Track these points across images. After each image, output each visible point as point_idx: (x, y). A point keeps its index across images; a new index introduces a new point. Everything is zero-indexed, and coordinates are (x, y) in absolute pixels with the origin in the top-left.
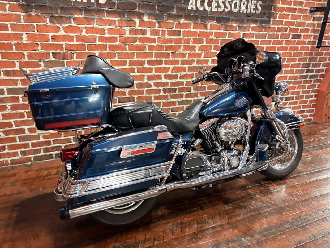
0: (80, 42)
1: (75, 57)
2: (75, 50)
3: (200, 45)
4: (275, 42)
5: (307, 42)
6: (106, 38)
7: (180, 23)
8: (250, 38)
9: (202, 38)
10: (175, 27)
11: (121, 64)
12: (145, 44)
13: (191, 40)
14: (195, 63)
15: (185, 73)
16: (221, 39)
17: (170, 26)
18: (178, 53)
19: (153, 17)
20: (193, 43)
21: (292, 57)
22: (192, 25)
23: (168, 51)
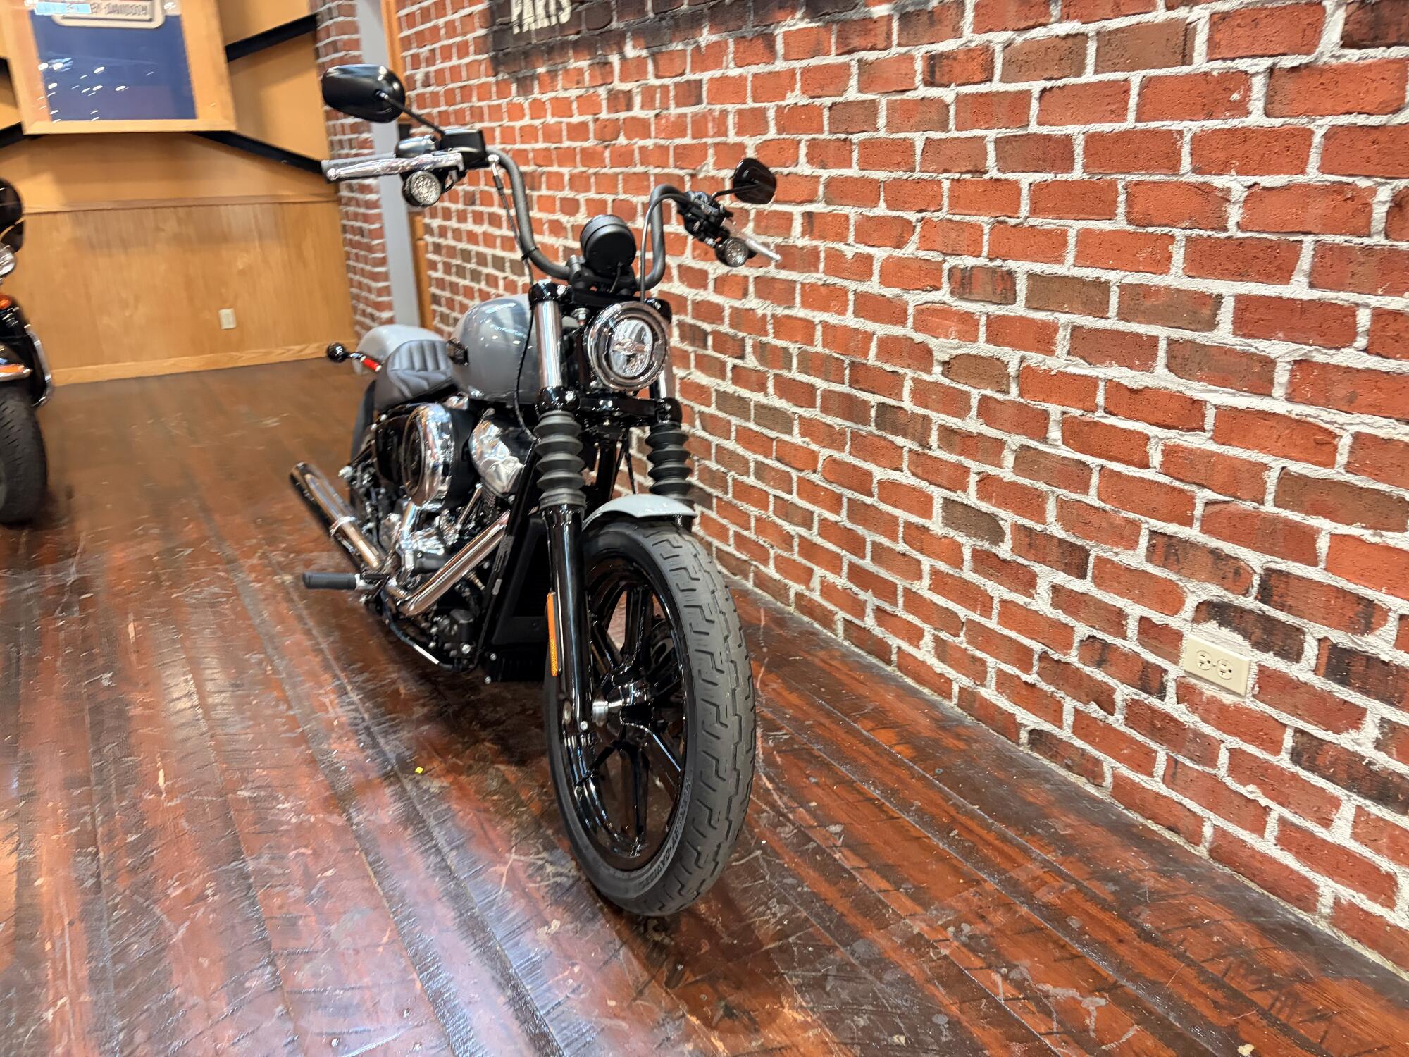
3: (758, 140)
7: (698, 47)
10: (688, 70)
13: (731, 117)
16: (828, 101)
18: (705, 178)
19: (642, 42)
20: (738, 134)
22: (731, 47)
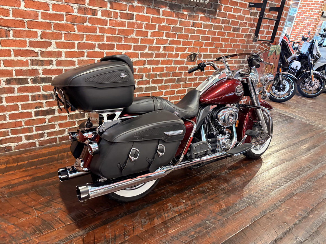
0: (18, 17)
1: (11, 36)
2: (11, 26)
3: (152, 31)
4: (219, 34)
5: (244, 36)
6: (50, 15)
7: (133, 6)
8: (198, 28)
9: (155, 24)
10: (128, 10)
11: (68, 46)
12: (96, 26)
13: (144, 25)
14: (147, 49)
15: (137, 59)
16: (173, 26)
17: (123, 7)
18: (131, 38)
20: (145, 29)
21: (232, 49)
22: (145, 8)
23: (120, 35)
